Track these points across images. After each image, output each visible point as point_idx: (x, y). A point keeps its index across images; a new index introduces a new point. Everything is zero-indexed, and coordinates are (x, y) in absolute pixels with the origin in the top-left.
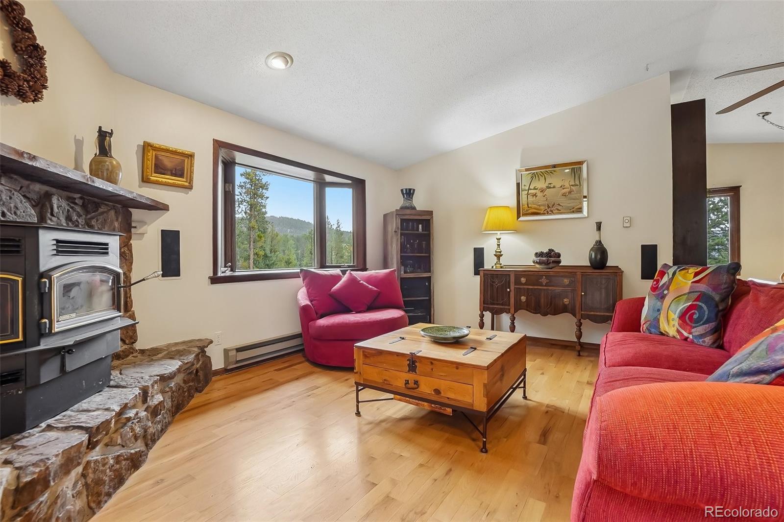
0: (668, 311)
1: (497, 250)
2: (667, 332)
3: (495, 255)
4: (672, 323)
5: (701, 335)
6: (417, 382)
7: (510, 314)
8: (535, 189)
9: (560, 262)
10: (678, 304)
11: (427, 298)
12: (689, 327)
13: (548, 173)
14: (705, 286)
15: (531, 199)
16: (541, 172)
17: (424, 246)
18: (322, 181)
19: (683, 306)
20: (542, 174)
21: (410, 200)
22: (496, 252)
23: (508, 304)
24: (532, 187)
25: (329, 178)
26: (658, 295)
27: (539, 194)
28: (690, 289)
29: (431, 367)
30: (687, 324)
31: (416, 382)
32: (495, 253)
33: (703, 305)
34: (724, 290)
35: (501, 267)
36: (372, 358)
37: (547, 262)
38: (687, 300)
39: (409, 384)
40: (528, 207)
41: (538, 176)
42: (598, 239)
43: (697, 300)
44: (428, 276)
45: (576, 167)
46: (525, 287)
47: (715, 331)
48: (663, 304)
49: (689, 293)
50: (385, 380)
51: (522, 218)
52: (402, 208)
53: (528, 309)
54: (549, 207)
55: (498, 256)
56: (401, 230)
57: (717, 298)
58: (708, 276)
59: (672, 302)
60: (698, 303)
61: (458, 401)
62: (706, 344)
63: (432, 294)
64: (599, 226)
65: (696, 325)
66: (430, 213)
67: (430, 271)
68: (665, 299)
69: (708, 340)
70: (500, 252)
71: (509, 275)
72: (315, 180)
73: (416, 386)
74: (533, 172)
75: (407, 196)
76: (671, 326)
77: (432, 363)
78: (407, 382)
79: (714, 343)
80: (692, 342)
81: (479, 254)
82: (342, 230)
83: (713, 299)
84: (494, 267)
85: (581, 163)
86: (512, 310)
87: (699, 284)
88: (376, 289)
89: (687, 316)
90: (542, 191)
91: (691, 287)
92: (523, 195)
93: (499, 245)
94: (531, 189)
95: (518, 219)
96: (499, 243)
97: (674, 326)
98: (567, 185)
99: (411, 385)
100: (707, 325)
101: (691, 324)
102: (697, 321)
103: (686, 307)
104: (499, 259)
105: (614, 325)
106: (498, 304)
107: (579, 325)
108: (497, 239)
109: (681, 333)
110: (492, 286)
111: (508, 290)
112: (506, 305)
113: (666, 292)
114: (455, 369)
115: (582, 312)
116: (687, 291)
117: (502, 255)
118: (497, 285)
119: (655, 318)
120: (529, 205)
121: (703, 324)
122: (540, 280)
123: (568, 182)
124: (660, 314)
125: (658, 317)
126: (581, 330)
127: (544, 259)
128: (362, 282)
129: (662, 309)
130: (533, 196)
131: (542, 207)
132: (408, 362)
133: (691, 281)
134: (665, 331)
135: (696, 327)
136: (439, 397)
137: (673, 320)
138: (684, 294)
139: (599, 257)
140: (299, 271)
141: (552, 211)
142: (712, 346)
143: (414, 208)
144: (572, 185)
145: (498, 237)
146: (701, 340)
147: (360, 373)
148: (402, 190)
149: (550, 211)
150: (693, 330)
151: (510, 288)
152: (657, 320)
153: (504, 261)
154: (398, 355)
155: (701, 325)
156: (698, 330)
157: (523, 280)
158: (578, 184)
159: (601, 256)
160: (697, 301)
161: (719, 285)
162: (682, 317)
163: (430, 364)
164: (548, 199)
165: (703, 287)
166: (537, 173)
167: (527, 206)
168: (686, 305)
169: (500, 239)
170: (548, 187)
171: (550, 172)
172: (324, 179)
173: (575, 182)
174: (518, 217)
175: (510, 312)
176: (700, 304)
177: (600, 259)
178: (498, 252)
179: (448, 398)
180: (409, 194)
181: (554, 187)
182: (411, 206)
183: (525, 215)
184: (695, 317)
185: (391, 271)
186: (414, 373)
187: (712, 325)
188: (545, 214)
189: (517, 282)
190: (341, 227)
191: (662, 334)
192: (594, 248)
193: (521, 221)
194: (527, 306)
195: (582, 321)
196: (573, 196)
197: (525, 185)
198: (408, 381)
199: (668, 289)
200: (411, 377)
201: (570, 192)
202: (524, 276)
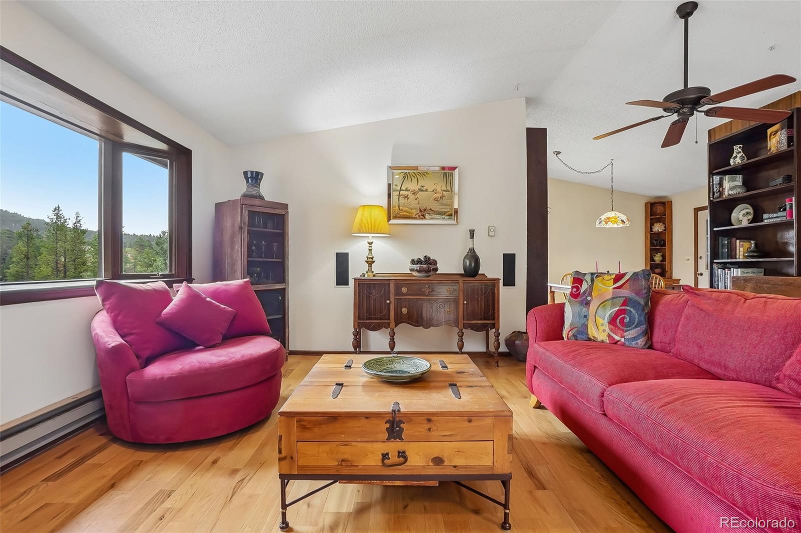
0: (595, 317)
1: (369, 256)
2: (595, 338)
3: (367, 262)
4: (601, 328)
5: (634, 338)
6: (404, 452)
7: (389, 329)
8: (406, 190)
9: (436, 270)
10: (606, 309)
11: (280, 316)
12: (620, 332)
13: (420, 174)
14: (627, 291)
15: (402, 200)
16: (413, 172)
17: (275, 249)
18: (117, 139)
19: (610, 311)
20: (414, 175)
21: (257, 187)
22: (368, 258)
23: (387, 318)
24: (403, 188)
25: (131, 135)
26: (582, 301)
27: (411, 196)
28: (612, 295)
29: (427, 426)
30: (619, 328)
31: (402, 454)
32: (366, 259)
33: (632, 310)
34: (646, 295)
35: (374, 276)
36: (316, 430)
37: (428, 269)
38: (613, 305)
39: (389, 459)
40: (400, 210)
41: (411, 177)
42: (471, 247)
43: (624, 304)
44: (282, 287)
45: (447, 172)
46: (406, 297)
47: (645, 333)
48: (589, 310)
49: (613, 298)
50: (343, 460)
51: (392, 222)
52: (245, 196)
53: (410, 322)
54: (421, 211)
55: (370, 262)
56: (248, 226)
57: (642, 302)
58: (629, 282)
59: (598, 308)
60: (625, 308)
61: (471, 467)
62: (638, 345)
63: (286, 310)
64: (472, 233)
65: (628, 329)
66: (285, 206)
67: (284, 282)
68: (591, 305)
69: (641, 342)
70: (372, 258)
71: (389, 285)
72: (103, 134)
73: (402, 459)
74: (406, 171)
75: (252, 181)
76: (600, 331)
77: (429, 420)
78: (385, 456)
79: (646, 344)
80: (623, 345)
81: (342, 261)
82: (84, 228)
83: (639, 303)
84: (366, 276)
85: (454, 168)
86: (392, 324)
87: (621, 290)
88: (231, 309)
89: (618, 321)
90: (414, 193)
91: (613, 293)
92: (395, 195)
93: (370, 250)
94: (403, 190)
95: (388, 222)
96: (370, 248)
97: (604, 331)
98: (439, 190)
99: (394, 458)
100: (639, 328)
101: (623, 328)
102: (629, 325)
103: (614, 312)
104: (371, 266)
105: (538, 335)
106: (375, 319)
107: (461, 336)
108: (369, 243)
109: (612, 337)
110: (368, 298)
111: (388, 302)
112: (386, 319)
113: (589, 298)
114: (468, 423)
115: (465, 322)
116: (610, 296)
117: (374, 262)
118: (374, 296)
119: (583, 324)
120: (400, 207)
121: (636, 327)
122: (423, 290)
123: (440, 186)
124: (588, 320)
125: (586, 323)
126: (463, 341)
127: (425, 266)
128: (208, 299)
129: (588, 315)
130: (405, 198)
131: (414, 211)
132: (388, 425)
133: (612, 287)
134: (594, 337)
135: (628, 330)
136: (441, 469)
137: (602, 325)
138: (608, 300)
139: (473, 265)
140: (94, 283)
141: (423, 216)
142: (644, 347)
143: (262, 198)
144: (444, 191)
145: (369, 241)
146: (634, 343)
147: (292, 458)
148: (245, 173)
149: (422, 215)
150: (626, 334)
151: (389, 300)
152: (586, 327)
153: (376, 269)
154: (368, 416)
155: (633, 328)
156: (631, 333)
157: (404, 290)
158: (450, 189)
159: (475, 264)
160: (624, 306)
161: (640, 290)
162: (612, 322)
163: (426, 422)
164: (420, 202)
165: (626, 293)
166: (409, 173)
167: (398, 208)
168: (615, 309)
169: (372, 243)
170: (421, 190)
171: (423, 174)
172: (120, 136)
173: (446, 188)
174: (389, 219)
175: (389, 327)
176: (628, 308)
177: (474, 266)
178: (370, 258)
179: (455, 467)
180: (255, 178)
181: (426, 190)
182: (259, 194)
183: (395, 217)
184: (626, 321)
185: (245, 282)
186: (398, 440)
187: (644, 327)
188: (416, 218)
189: (398, 292)
190: (82, 222)
191: (589, 339)
192: (468, 256)
193: (391, 224)
194: (408, 319)
195: (464, 330)
196: (444, 201)
197: (396, 185)
198: (387, 454)
199: (590, 295)
200: (393, 447)
201: (442, 198)
202: (406, 285)
